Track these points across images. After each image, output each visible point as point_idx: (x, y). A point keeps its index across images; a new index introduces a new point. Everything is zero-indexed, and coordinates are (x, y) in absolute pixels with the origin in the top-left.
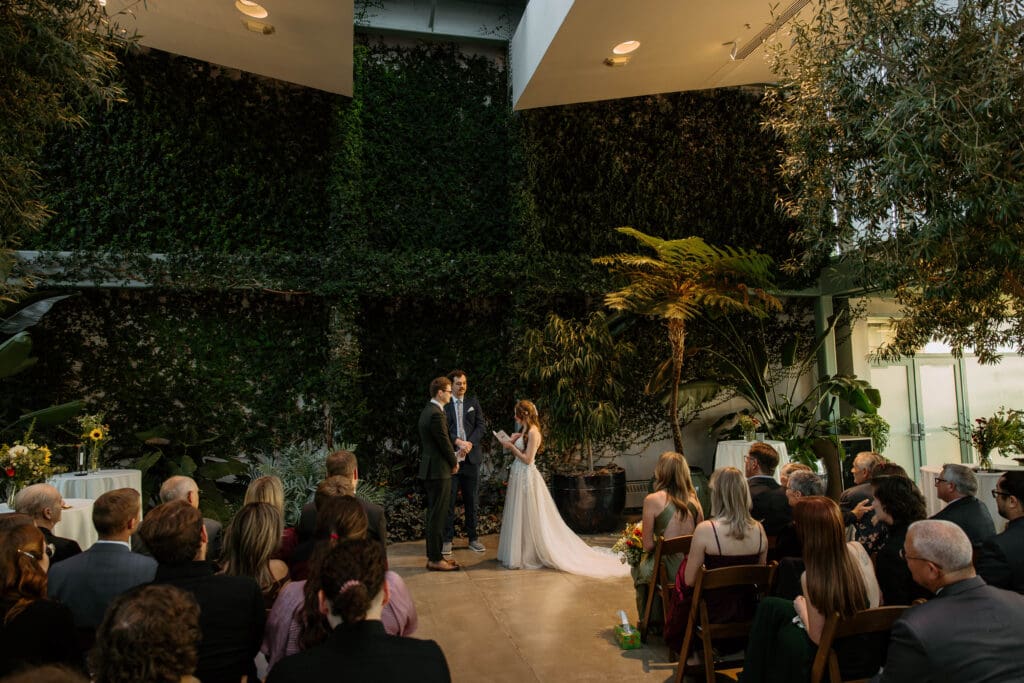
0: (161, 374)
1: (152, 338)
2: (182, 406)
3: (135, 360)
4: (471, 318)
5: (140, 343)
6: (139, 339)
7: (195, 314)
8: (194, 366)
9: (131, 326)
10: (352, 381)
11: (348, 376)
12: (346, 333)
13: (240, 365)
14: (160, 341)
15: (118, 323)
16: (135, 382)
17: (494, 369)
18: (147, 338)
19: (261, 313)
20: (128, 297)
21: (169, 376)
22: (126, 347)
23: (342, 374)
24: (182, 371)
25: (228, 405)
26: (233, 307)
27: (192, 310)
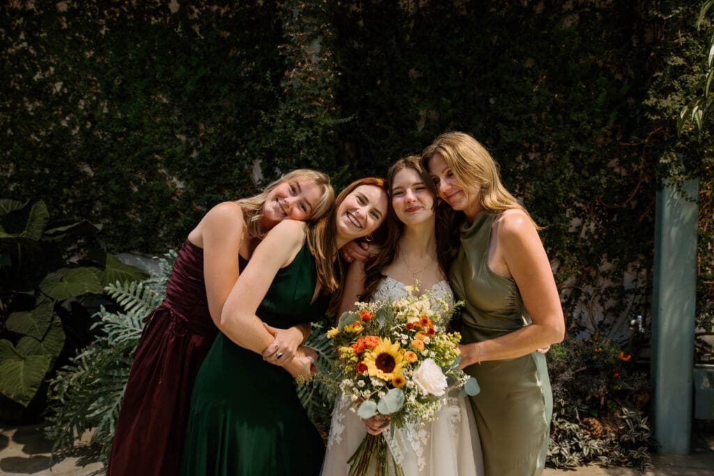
0: (64, 124)
1: (52, 69)
2: (92, 174)
3: (31, 102)
4: (569, 12)
5: (37, 77)
6: (35, 70)
7: (105, 28)
8: (105, 111)
9: (24, 51)
10: (316, 133)
11: (311, 124)
12: (309, 40)
13: (167, 110)
14: (61, 73)
15: (10, 45)
16: (33, 136)
17: (613, 116)
18: (45, 69)
19: (195, 21)
20: (19, 7)
21: (74, 128)
22: (20, 83)
23: (299, 119)
24: (91, 117)
25: (152, 175)
26: (155, 13)
27: (102, 21)
